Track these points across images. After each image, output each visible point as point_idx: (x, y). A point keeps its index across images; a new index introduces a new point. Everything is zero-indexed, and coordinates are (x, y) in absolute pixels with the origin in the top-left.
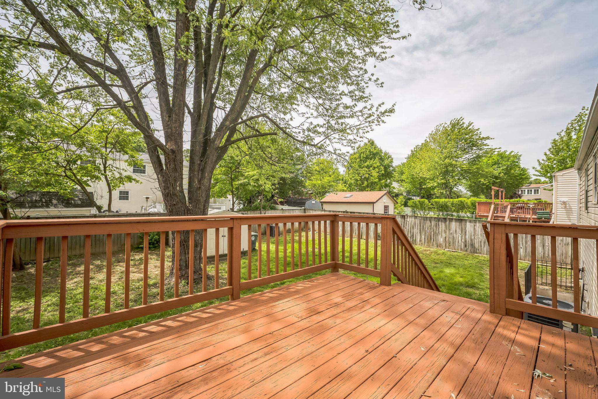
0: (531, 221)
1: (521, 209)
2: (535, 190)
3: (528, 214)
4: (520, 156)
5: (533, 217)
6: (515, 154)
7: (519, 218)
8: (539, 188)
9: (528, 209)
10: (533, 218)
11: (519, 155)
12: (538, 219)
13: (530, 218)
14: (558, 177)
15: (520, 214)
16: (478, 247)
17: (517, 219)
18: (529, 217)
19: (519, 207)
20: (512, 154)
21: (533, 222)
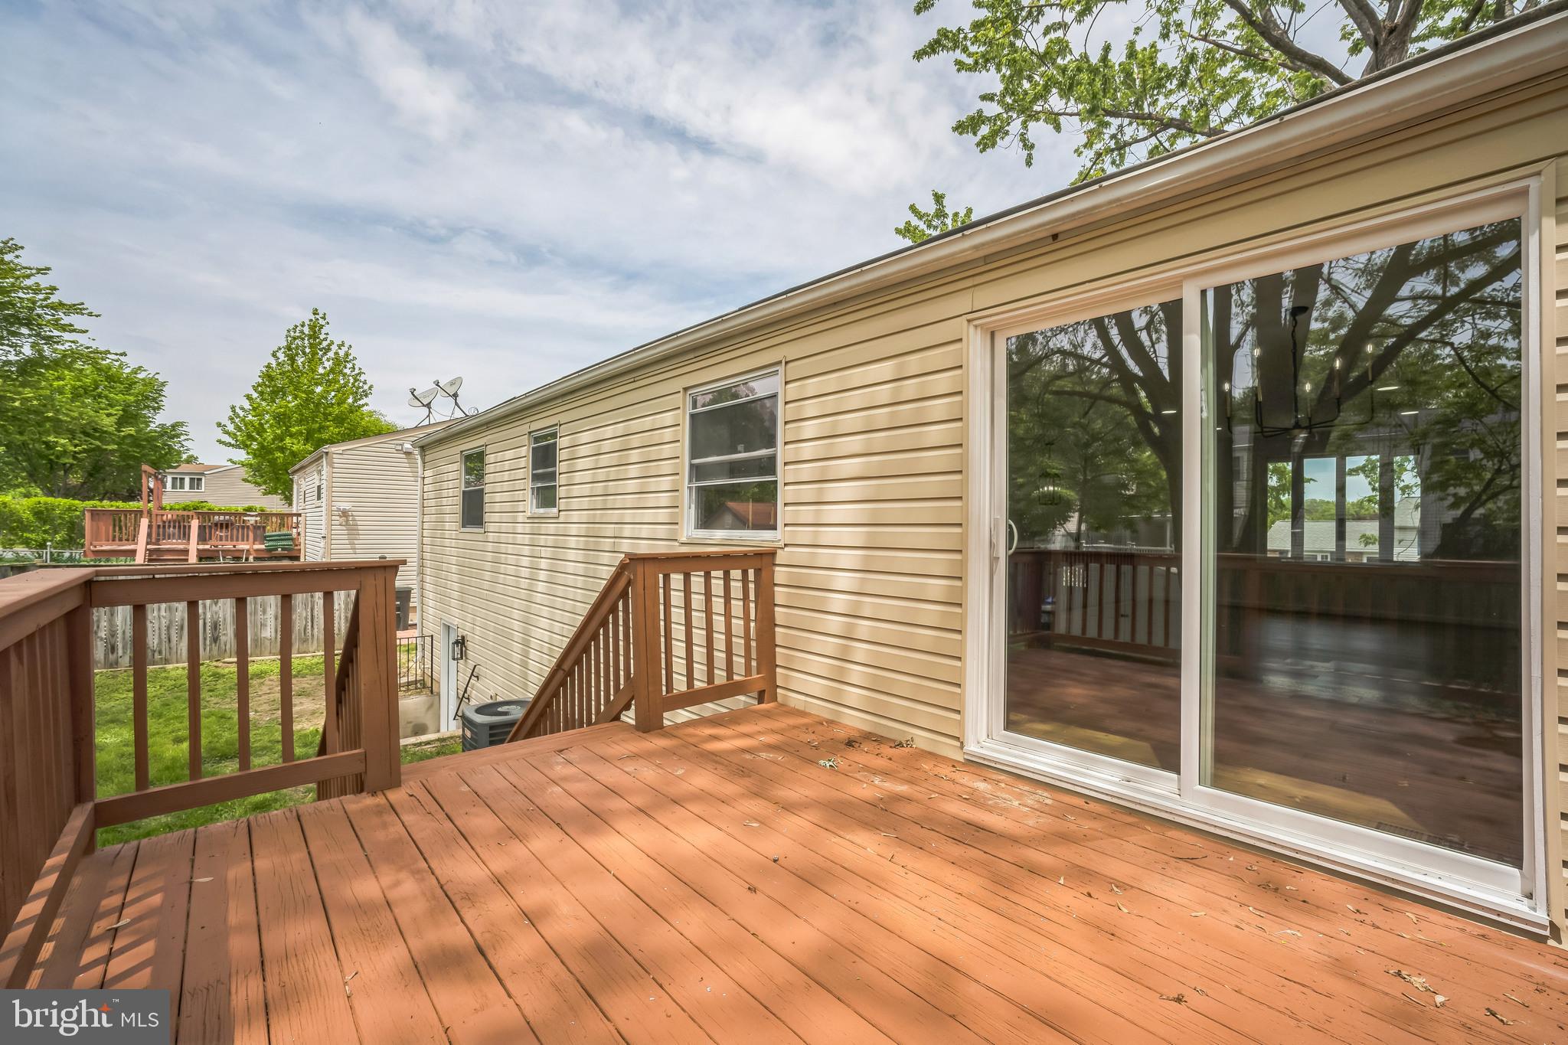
0: (251, 559)
1: (227, 527)
2: (192, 480)
3: (243, 540)
4: (163, 384)
5: (256, 547)
6: (151, 376)
7: (222, 551)
8: (203, 474)
9: (243, 527)
10: (257, 551)
11: (161, 380)
12: (269, 551)
13: (248, 551)
14: (335, 456)
15: (223, 542)
16: (160, 642)
17: (216, 554)
18: (247, 547)
19: (222, 525)
20: (142, 375)
21: (256, 559)
